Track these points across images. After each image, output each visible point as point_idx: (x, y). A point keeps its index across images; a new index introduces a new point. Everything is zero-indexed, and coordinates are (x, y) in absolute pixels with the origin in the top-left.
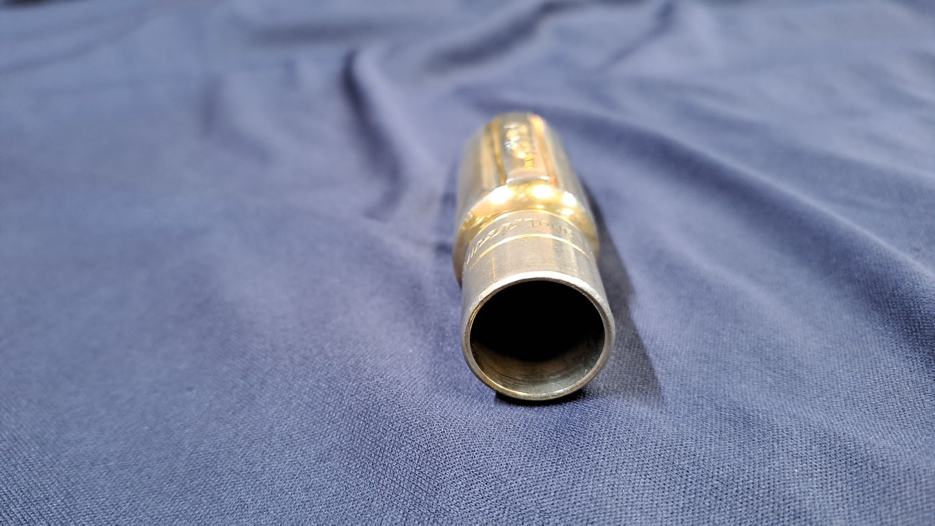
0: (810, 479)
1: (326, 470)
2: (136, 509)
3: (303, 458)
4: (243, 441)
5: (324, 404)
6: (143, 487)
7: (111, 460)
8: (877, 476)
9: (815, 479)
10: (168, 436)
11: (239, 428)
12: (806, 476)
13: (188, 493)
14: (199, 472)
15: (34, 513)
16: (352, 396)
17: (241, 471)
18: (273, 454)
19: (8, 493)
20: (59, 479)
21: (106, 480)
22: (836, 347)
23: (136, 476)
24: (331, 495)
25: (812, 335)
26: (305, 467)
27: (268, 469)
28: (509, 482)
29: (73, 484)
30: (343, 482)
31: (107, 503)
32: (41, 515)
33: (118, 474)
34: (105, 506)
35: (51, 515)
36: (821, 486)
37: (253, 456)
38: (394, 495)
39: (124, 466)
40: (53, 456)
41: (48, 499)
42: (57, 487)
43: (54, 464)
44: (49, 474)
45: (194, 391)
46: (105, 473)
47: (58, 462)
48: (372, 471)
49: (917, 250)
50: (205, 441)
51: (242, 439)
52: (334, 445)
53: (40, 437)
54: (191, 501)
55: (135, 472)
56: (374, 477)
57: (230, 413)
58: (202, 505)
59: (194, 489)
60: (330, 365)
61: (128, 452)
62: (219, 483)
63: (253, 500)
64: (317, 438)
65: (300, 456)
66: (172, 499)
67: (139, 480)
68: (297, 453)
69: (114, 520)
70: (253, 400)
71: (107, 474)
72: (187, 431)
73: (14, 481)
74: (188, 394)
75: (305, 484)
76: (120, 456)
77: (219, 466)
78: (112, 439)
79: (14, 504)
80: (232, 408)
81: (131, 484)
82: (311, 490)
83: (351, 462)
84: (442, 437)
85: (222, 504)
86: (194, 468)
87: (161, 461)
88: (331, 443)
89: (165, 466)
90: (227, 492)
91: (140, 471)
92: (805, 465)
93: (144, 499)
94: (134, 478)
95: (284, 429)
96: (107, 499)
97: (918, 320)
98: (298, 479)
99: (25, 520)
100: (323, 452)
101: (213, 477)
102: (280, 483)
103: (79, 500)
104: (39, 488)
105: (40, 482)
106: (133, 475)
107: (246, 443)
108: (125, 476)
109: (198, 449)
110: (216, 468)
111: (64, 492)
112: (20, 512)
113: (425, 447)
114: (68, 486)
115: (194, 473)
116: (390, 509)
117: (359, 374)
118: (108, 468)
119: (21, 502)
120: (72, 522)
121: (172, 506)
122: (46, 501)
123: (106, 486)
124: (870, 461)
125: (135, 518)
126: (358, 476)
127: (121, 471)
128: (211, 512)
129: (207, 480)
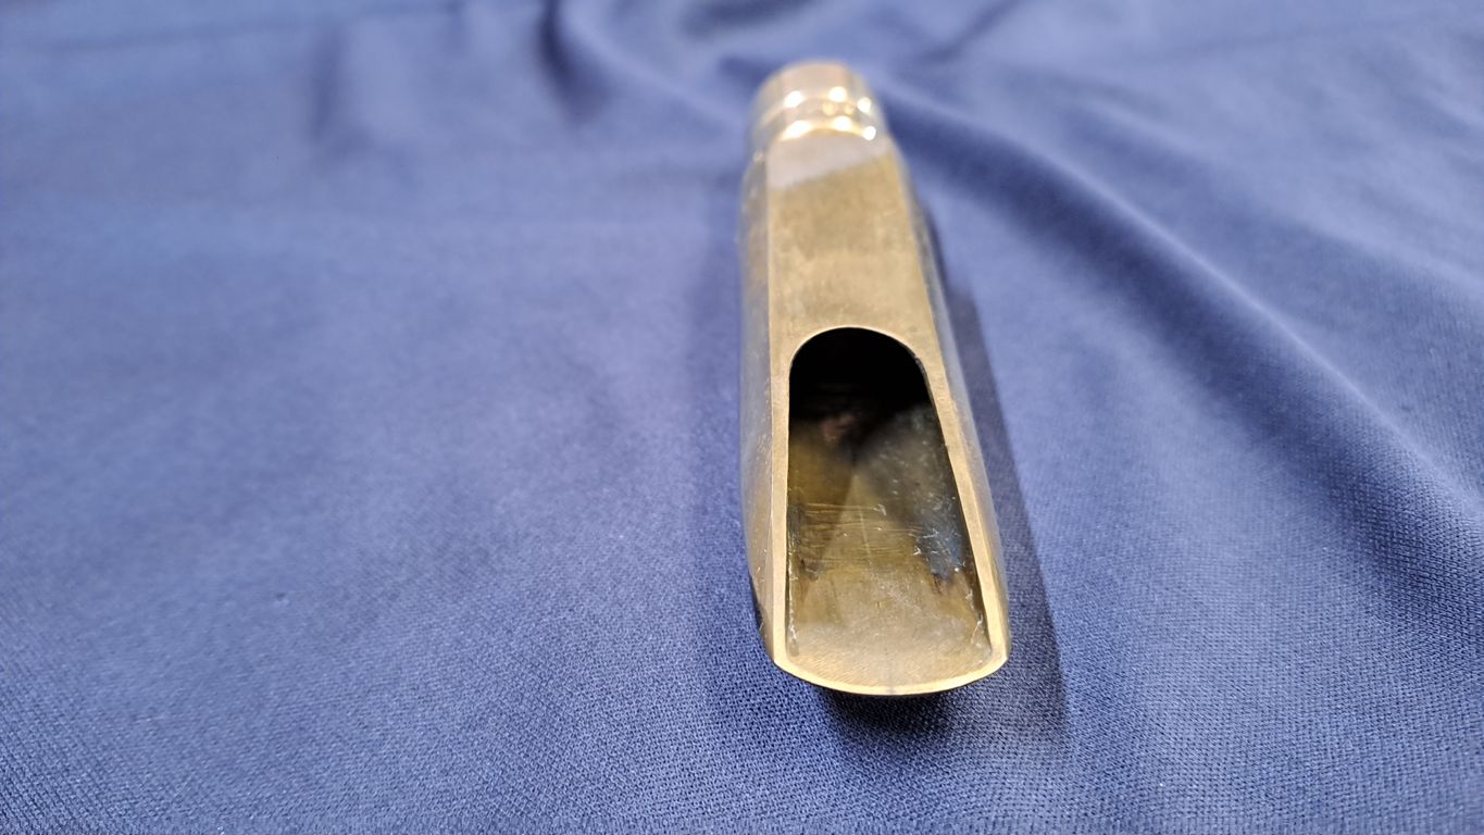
0: (1182, 799)
1: (476, 742)
2: (197, 794)
3: (442, 721)
4: (355, 687)
5: (481, 642)
6: (207, 756)
7: (162, 711)
8: (1272, 808)
9: (1188, 798)
10: (245, 675)
11: (350, 666)
12: (1176, 794)
13: (273, 769)
14: (289, 736)
15: (47, 792)
16: (525, 636)
17: (351, 739)
18: (399, 712)
19: (9, 759)
20: (84, 739)
21: (153, 744)
22: (1264, 563)
23: (197, 739)
24: (481, 782)
25: (1230, 539)
26: (444, 736)
27: (390, 737)
28: (744, 797)
29: (105, 749)
30: (498, 763)
31: (153, 781)
32: (58, 795)
33: (171, 734)
34: (151, 786)
35: (72, 797)
36: (1195, 810)
37: (370, 713)
38: (572, 787)
39: (181, 722)
40: (75, 701)
41: (67, 770)
42: (82, 754)
43: (77, 714)
44: (70, 731)
45: (286, 601)
46: (151, 733)
47: (82, 712)
48: (544, 749)
49: (1406, 409)
50: (299, 685)
51: (354, 684)
52: (490, 705)
53: (56, 667)
54: (276, 784)
55: (197, 732)
56: (546, 758)
57: (338, 640)
58: (292, 791)
59: (280, 764)
60: (495, 584)
61: (186, 699)
62: (318, 757)
63: (366, 787)
64: (466, 692)
65: (438, 717)
66: (249, 780)
67: (202, 745)
68: (434, 713)
69: (163, 809)
70: (374, 621)
71: (155, 735)
72: (273, 667)
73: (19, 739)
74: (277, 603)
75: (443, 764)
76: (174, 705)
77: (318, 729)
78: (162, 676)
79: (18, 778)
80: (341, 631)
81: (189, 752)
82: (451, 773)
83: (514, 733)
84: (653, 715)
85: (321, 791)
86: (282, 730)
87: (233, 717)
88: (486, 701)
89: (239, 725)
90: (329, 771)
91: (202, 731)
92: (1176, 776)
93: (208, 777)
94: (194, 741)
95: (417, 673)
96: (154, 775)
97: (1391, 527)
98: (434, 755)
99: (36, 804)
100: (473, 714)
101: (310, 745)
102: (407, 761)
103: (113, 775)
104: (55, 753)
105: (57, 743)
106: (193, 738)
107: (361, 691)
108: (181, 738)
109: (289, 697)
110: (314, 731)
111: (92, 760)
112: (27, 791)
113: (628, 727)
114: (97, 752)
115: (281, 737)
116: (564, 807)
117: (538, 603)
118: (155, 723)
119: (29, 775)
120: (104, 810)
121: (248, 790)
122: (65, 774)
123: (152, 753)
124: (1264, 787)
125: (194, 807)
126: (522, 755)
127: (175, 731)
128: (306, 803)
129: (301, 750)
